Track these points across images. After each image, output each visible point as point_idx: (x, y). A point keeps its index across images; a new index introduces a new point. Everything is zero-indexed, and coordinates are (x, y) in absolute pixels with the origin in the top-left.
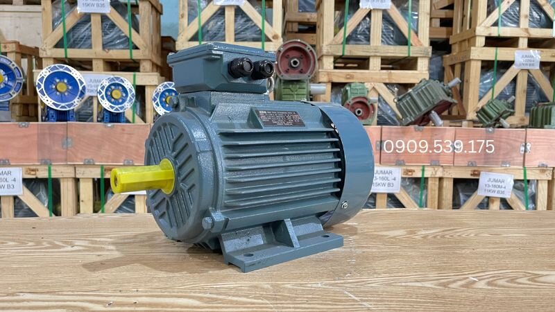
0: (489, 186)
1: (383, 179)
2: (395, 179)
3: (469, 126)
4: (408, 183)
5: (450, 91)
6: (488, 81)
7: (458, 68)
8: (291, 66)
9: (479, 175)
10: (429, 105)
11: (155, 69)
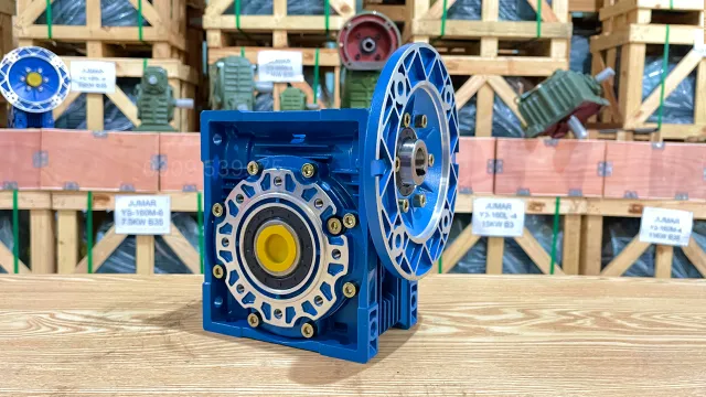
0: (656, 228)
1: (498, 215)
2: (515, 216)
3: (627, 139)
4: (535, 222)
5: (599, 88)
6: (656, 73)
7: (611, 55)
8: (363, 51)
9: (641, 211)
10: (567, 108)
11: (176, 55)
